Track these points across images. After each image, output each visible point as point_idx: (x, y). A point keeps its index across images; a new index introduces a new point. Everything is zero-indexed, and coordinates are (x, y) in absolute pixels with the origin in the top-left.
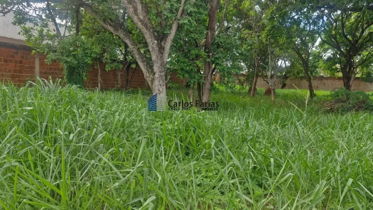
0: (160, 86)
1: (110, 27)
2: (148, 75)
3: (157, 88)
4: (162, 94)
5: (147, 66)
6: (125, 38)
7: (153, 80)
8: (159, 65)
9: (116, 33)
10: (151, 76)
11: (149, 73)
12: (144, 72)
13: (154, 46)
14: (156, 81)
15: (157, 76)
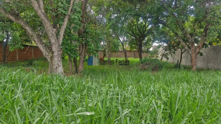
0: (59, 61)
1: (11, 17)
2: (47, 54)
3: (56, 63)
4: (60, 67)
5: (45, 47)
6: (26, 26)
7: (52, 58)
8: (57, 46)
9: (17, 22)
10: (50, 54)
11: (48, 52)
12: (43, 51)
13: (53, 33)
14: (55, 58)
15: (56, 54)
